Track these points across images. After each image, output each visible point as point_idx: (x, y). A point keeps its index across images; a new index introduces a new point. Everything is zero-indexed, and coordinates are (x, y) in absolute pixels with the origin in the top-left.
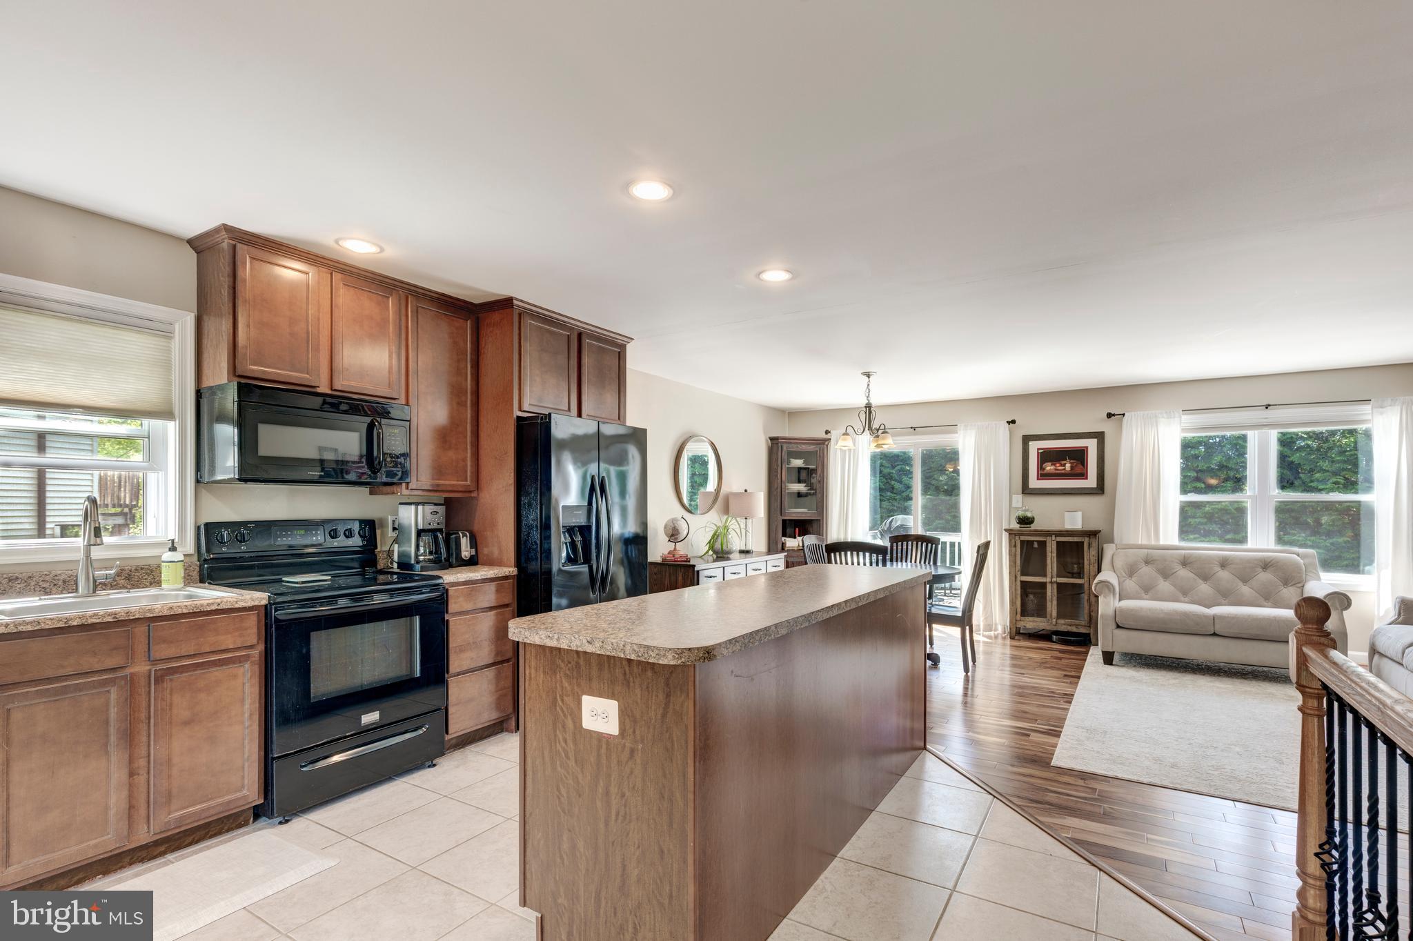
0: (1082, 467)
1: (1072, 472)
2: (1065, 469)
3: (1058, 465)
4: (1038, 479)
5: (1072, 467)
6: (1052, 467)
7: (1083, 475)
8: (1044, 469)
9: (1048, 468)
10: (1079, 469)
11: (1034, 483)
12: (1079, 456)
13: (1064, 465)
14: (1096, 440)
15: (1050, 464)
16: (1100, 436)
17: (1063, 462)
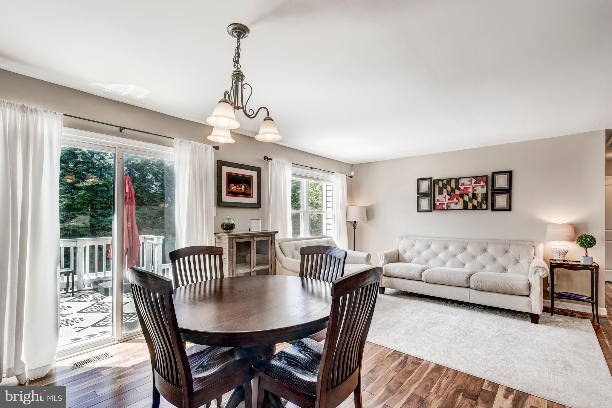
0: (250, 189)
1: (246, 192)
2: (241, 190)
3: (238, 186)
4: (227, 195)
5: (245, 188)
6: (235, 187)
7: (250, 195)
8: (230, 188)
9: (233, 188)
10: (248, 191)
11: (225, 198)
12: (248, 181)
13: (241, 187)
14: (256, 172)
15: (233, 185)
16: (258, 170)
17: (241, 185)
